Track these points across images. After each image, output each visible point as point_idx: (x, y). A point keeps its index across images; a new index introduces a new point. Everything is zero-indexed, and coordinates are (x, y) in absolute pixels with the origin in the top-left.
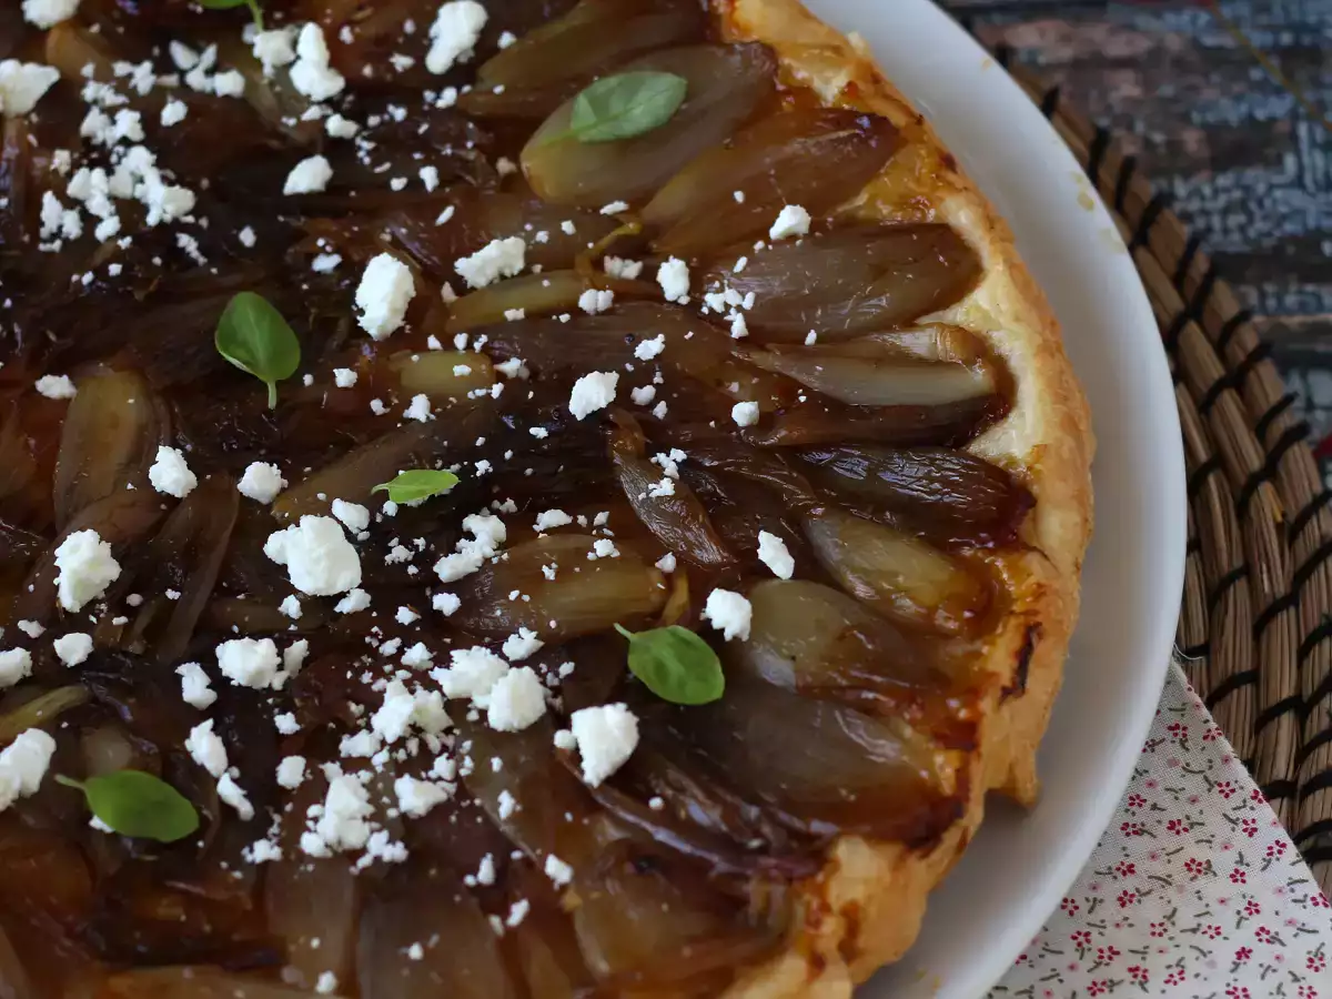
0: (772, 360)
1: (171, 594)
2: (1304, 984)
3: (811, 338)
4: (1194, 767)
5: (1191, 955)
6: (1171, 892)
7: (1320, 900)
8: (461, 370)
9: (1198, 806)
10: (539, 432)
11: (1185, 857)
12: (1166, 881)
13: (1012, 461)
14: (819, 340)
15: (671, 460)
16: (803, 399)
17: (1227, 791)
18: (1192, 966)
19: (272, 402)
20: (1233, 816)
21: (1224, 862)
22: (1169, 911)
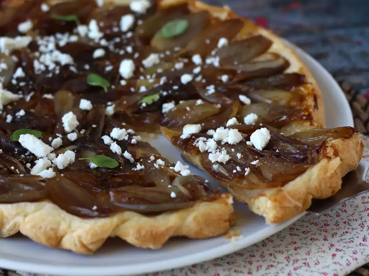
1: (94, 126)
19: (106, 91)
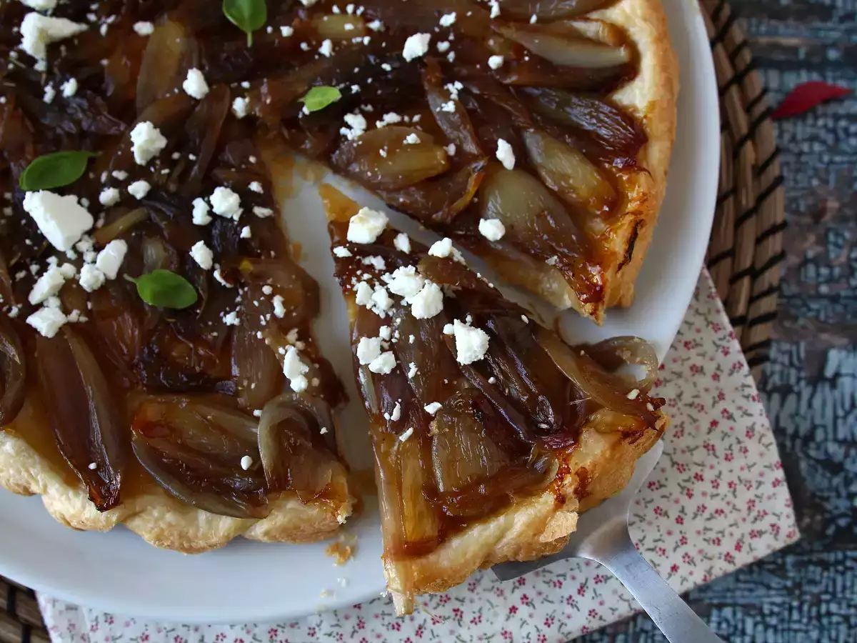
0: (511, 33)
1: (192, 157)
2: (743, 445)
3: (534, 19)
4: (701, 311)
5: (687, 421)
6: (681, 382)
7: (756, 398)
8: (349, 27)
9: (701, 335)
10: (386, 67)
11: (690, 363)
12: (679, 375)
13: (636, 109)
14: (538, 21)
15: (455, 88)
16: (527, 58)
17: (717, 328)
18: (688, 428)
19: (250, 43)
20: (719, 343)
21: (710, 368)
22: (678, 392)
